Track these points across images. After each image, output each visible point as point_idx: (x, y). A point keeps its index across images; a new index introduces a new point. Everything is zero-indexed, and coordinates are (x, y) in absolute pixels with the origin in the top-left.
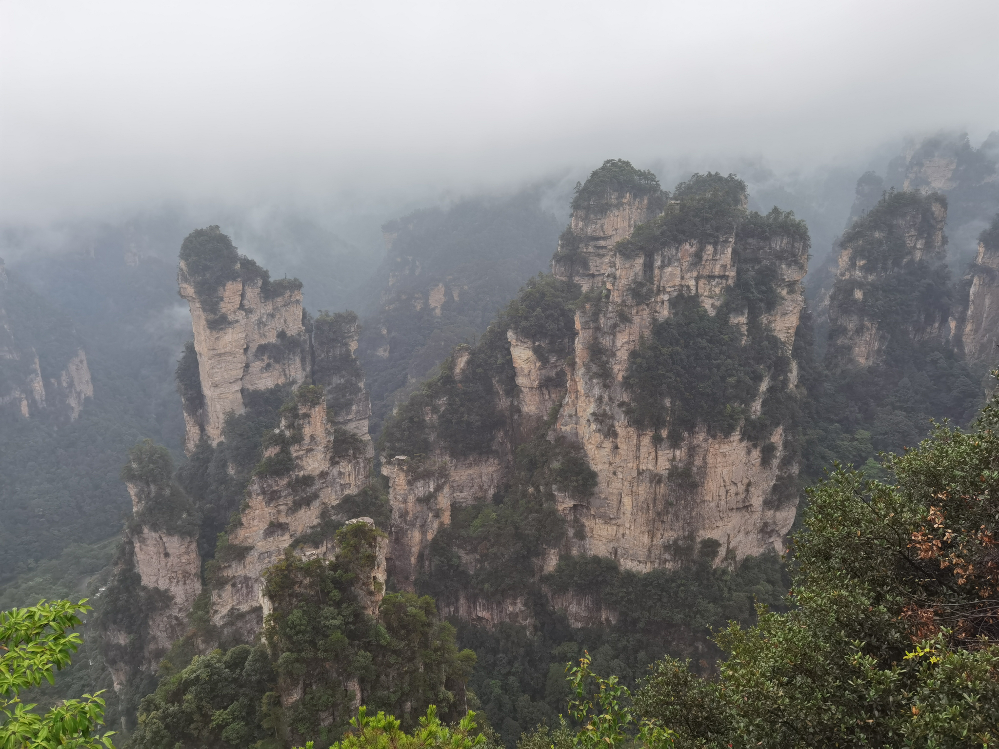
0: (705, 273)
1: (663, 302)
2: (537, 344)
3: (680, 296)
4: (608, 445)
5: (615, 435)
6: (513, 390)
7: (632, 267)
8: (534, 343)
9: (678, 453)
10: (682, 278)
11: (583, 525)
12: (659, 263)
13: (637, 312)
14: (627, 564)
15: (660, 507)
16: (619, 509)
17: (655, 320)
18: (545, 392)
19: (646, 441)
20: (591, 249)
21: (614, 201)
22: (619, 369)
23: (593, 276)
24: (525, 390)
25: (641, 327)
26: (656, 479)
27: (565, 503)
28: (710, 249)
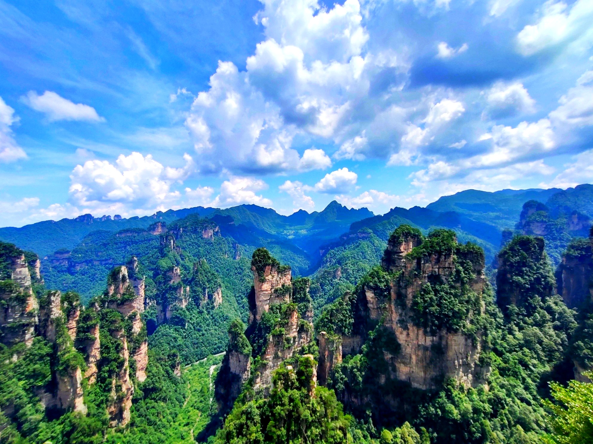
0: (442, 266)
2: (376, 291)
4: (405, 333)
5: (408, 329)
6: (367, 309)
7: (412, 263)
8: (374, 291)
9: (435, 338)
10: (433, 268)
11: (395, 366)
12: (423, 262)
14: (415, 385)
15: (428, 361)
16: (410, 360)
19: (421, 332)
20: (396, 256)
22: (409, 303)
24: (371, 309)
26: (425, 348)
27: (388, 356)
28: (443, 257)
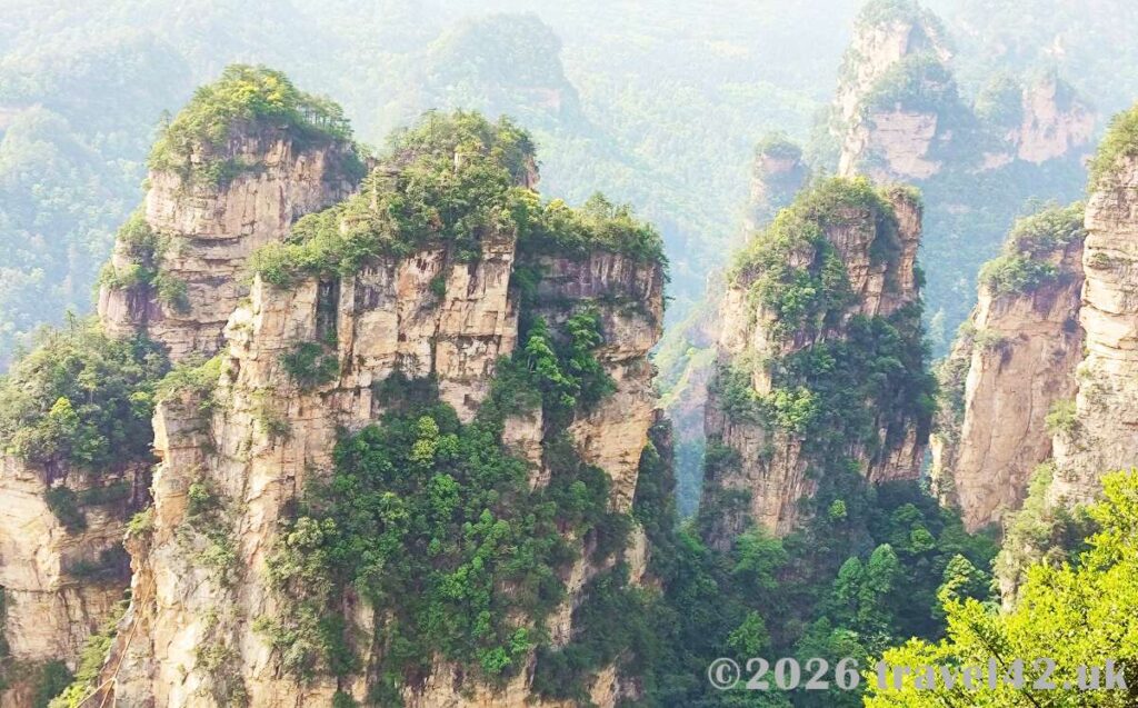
0: (451, 328)
1: (358, 391)
2: (57, 483)
3: (397, 378)
5: (245, 700)
7: (289, 308)
8: (49, 482)
10: (402, 338)
12: (351, 302)
13: (301, 412)
17: (341, 430)
18: (74, 601)
21: (248, 159)
22: (258, 544)
23: (197, 326)
24: (22, 598)
25: (307, 447)
28: (461, 272)
